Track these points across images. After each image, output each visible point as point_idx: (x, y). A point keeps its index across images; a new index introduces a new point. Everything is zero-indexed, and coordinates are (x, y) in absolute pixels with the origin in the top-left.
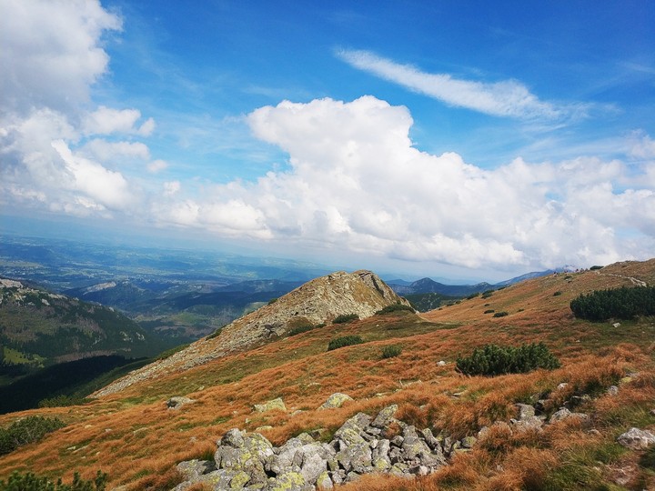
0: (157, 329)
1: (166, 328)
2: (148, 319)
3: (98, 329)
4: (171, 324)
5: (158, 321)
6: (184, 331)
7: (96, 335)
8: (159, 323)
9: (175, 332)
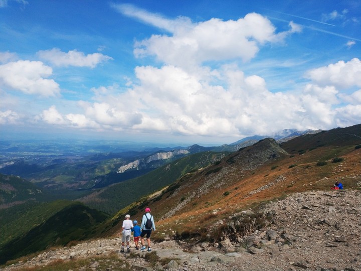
0: (46, 186)
1: (50, 185)
2: (38, 181)
3: (13, 189)
4: (53, 182)
5: (45, 181)
6: (62, 185)
7: (13, 193)
8: (46, 182)
9: (57, 187)
